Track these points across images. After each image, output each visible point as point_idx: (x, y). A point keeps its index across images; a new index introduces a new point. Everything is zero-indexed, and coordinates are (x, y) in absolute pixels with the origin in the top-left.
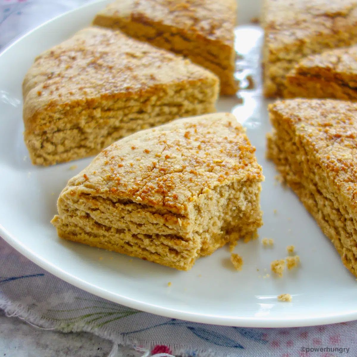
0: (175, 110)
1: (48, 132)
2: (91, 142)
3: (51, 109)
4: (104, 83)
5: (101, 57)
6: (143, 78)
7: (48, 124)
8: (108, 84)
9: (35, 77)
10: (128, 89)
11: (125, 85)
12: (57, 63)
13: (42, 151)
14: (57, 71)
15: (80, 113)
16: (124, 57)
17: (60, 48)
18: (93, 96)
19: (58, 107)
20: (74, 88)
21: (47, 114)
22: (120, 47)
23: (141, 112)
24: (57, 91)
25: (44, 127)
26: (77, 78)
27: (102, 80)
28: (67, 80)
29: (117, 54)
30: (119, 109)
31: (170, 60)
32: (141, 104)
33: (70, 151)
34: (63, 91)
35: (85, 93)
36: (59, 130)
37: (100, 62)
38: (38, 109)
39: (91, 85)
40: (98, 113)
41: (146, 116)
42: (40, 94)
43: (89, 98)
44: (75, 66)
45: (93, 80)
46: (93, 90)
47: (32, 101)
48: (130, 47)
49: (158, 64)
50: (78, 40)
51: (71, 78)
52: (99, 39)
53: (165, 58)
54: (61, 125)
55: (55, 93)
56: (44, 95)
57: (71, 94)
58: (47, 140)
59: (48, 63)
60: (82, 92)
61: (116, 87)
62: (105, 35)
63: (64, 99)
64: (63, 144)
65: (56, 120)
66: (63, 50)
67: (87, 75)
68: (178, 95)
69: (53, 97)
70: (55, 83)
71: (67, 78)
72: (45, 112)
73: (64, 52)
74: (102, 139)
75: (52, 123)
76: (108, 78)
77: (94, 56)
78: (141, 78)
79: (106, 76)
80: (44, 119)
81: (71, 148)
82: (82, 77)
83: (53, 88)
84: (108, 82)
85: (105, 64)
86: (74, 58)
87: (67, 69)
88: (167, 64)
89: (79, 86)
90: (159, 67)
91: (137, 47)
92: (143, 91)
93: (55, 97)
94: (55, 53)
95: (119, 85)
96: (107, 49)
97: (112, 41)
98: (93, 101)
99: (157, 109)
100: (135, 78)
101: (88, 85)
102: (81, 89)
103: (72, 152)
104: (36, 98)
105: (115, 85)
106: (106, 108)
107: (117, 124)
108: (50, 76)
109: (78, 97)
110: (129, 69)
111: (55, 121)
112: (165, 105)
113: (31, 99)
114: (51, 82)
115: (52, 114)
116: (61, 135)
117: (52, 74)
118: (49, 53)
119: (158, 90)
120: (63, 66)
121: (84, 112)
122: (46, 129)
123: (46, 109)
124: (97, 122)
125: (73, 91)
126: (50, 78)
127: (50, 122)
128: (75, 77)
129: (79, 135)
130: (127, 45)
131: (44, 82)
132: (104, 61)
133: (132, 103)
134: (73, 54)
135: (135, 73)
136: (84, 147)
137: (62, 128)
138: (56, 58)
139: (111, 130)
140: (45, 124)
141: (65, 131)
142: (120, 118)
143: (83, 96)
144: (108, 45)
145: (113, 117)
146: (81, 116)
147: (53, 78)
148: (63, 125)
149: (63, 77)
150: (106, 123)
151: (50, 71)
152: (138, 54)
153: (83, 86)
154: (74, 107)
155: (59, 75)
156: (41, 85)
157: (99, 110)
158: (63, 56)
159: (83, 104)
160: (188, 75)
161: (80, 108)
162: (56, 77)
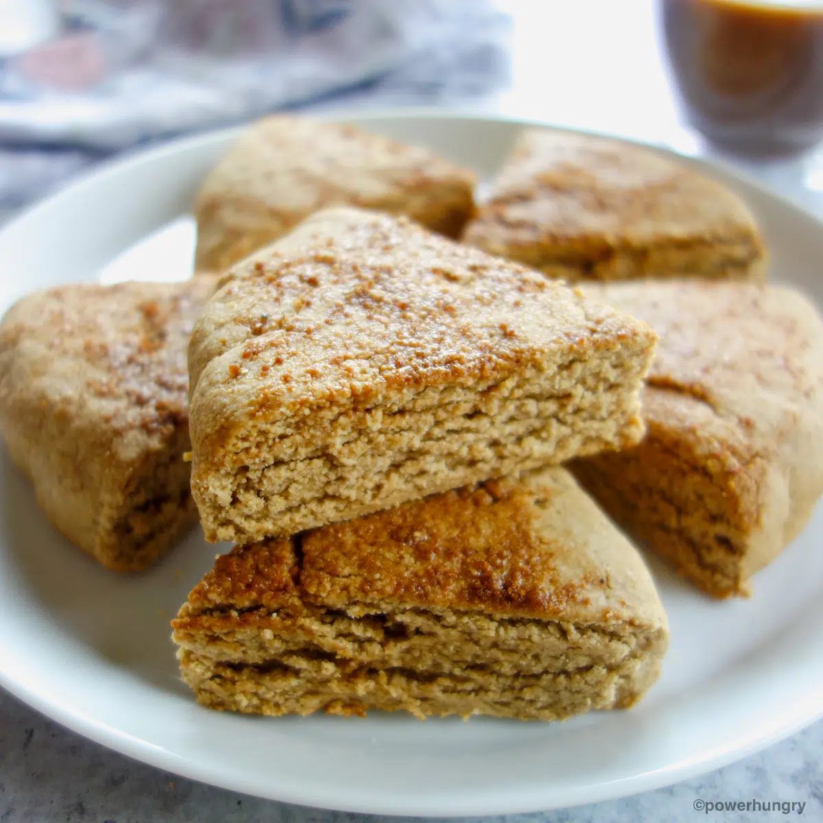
0: (551, 407)
1: (252, 467)
2: (350, 487)
3: (264, 414)
4: (392, 344)
5: (377, 280)
6: (484, 333)
7: (254, 450)
8: (402, 348)
9: (220, 326)
10: (450, 361)
11: (445, 353)
12: (274, 294)
13: (232, 511)
14: (275, 314)
15: (333, 421)
16: (430, 278)
17: (276, 255)
18: (366, 380)
19: (283, 409)
20: (319, 358)
21: (254, 426)
22: (415, 255)
23: (475, 414)
24: (279, 367)
25: (243, 456)
26: (325, 333)
27: (384, 337)
28: (298, 336)
29: (413, 272)
30: (426, 410)
31: (541, 287)
32: (478, 398)
33: (298, 508)
34: (292, 367)
35: (349, 373)
36: (278, 463)
37: (377, 291)
38: (232, 414)
39: (360, 352)
40: (376, 422)
41: (484, 423)
42: (235, 373)
43: (359, 385)
44: (315, 301)
45: (364, 339)
46: (365, 364)
47: (214, 391)
48: (439, 255)
49: (513, 296)
50: (314, 237)
51: (309, 332)
52: (363, 235)
53: (524, 282)
54: (285, 450)
55: (272, 371)
56: (245, 375)
57: (314, 374)
58: (248, 487)
59: (251, 293)
60: (342, 370)
61: (420, 356)
62: (375, 226)
63: (297, 388)
64: (285, 494)
65: (274, 439)
66: (286, 261)
67: (348, 324)
68: (565, 373)
69: (269, 382)
70: (272, 344)
71: (300, 331)
72: (251, 423)
73: (288, 265)
74: (377, 479)
75: (265, 447)
76: (398, 334)
77: (359, 277)
78: (480, 331)
79: (394, 327)
80: (245, 439)
81: (304, 502)
82: (334, 329)
83: (268, 357)
84: (401, 344)
85: (387, 297)
86: (313, 282)
87: (298, 309)
88: (534, 298)
89: (331, 354)
90: (517, 304)
91: (454, 255)
92: (488, 366)
93: (274, 381)
94: (266, 268)
95: (428, 351)
96: (387, 261)
97: (394, 240)
98: (367, 392)
99: (511, 408)
100: (464, 333)
101: (354, 351)
102: (336, 362)
103: (303, 510)
104: (226, 382)
105: (419, 350)
106: (395, 408)
107: (417, 444)
108: (258, 325)
109: (330, 383)
110: (448, 309)
111: (271, 442)
112: (532, 396)
113: (212, 384)
114: (261, 340)
115: (264, 427)
116: (283, 472)
117: (264, 320)
118: (252, 267)
119: (521, 362)
120: (288, 300)
121: (342, 420)
122: (248, 462)
123: (252, 416)
124: (370, 441)
125: (319, 368)
126: (258, 332)
127: (258, 445)
128: (318, 328)
129: (325, 471)
130: (429, 248)
131: (244, 341)
132: (385, 289)
133: (458, 396)
134: (309, 271)
135: (463, 321)
136: (334, 497)
137: (286, 458)
138: (270, 281)
139: (399, 458)
140: (247, 450)
141: (292, 465)
142: (425, 429)
143: (344, 381)
144: (387, 249)
145: (410, 429)
146: (334, 429)
147: (266, 331)
148: (290, 451)
149: (290, 329)
150: (391, 443)
151: (257, 312)
152: (461, 271)
153: (342, 353)
154: (320, 408)
155: (280, 325)
156: (239, 349)
157: (379, 414)
158: (287, 274)
159: (343, 401)
160: (591, 325)
161: (336, 410)
162: (273, 329)
